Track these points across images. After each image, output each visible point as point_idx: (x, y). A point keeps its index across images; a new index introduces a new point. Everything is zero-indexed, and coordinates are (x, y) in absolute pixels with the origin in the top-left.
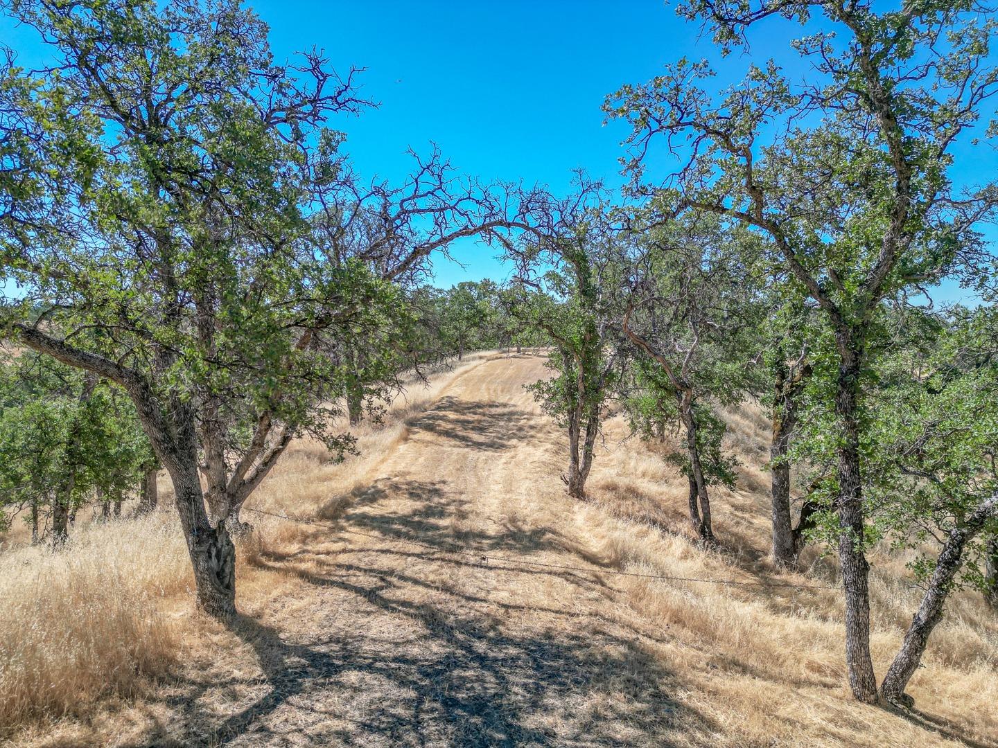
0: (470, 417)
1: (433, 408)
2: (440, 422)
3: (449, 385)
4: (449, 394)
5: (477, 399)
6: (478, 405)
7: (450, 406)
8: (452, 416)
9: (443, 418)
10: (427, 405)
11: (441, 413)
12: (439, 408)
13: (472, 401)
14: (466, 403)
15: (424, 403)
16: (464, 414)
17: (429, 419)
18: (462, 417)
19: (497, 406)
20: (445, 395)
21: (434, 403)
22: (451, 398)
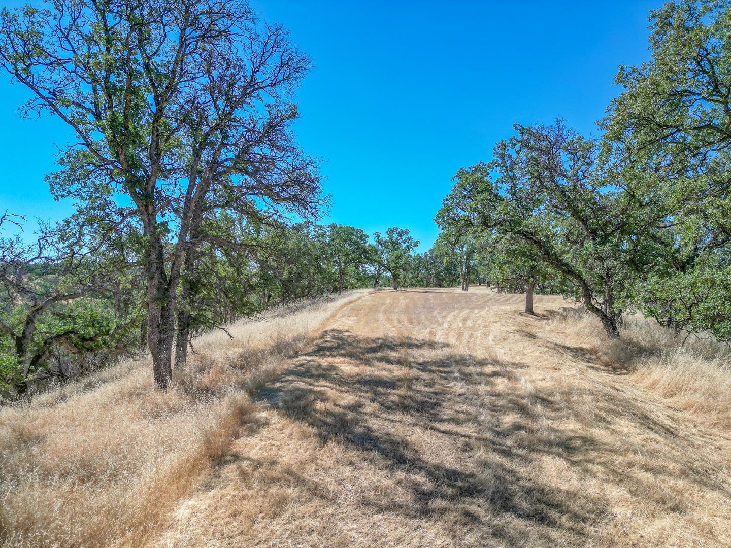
0: (380, 370)
1: (310, 349)
2: (321, 386)
3: (333, 316)
4: (335, 326)
5: (379, 334)
6: (385, 345)
7: (339, 347)
8: (347, 367)
9: (326, 374)
10: (300, 345)
11: (325, 362)
12: (320, 350)
13: (373, 336)
14: (366, 340)
15: (296, 340)
16: (368, 363)
17: (300, 375)
18: (368, 371)
19: (418, 346)
20: (328, 328)
21: (312, 340)
22: (340, 332)
